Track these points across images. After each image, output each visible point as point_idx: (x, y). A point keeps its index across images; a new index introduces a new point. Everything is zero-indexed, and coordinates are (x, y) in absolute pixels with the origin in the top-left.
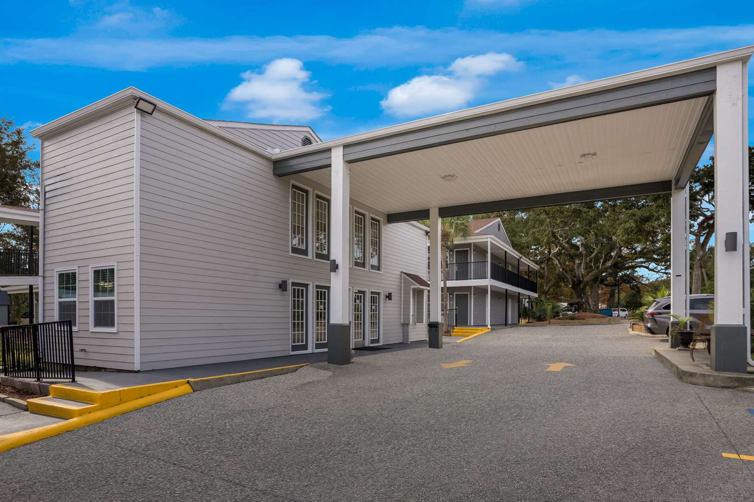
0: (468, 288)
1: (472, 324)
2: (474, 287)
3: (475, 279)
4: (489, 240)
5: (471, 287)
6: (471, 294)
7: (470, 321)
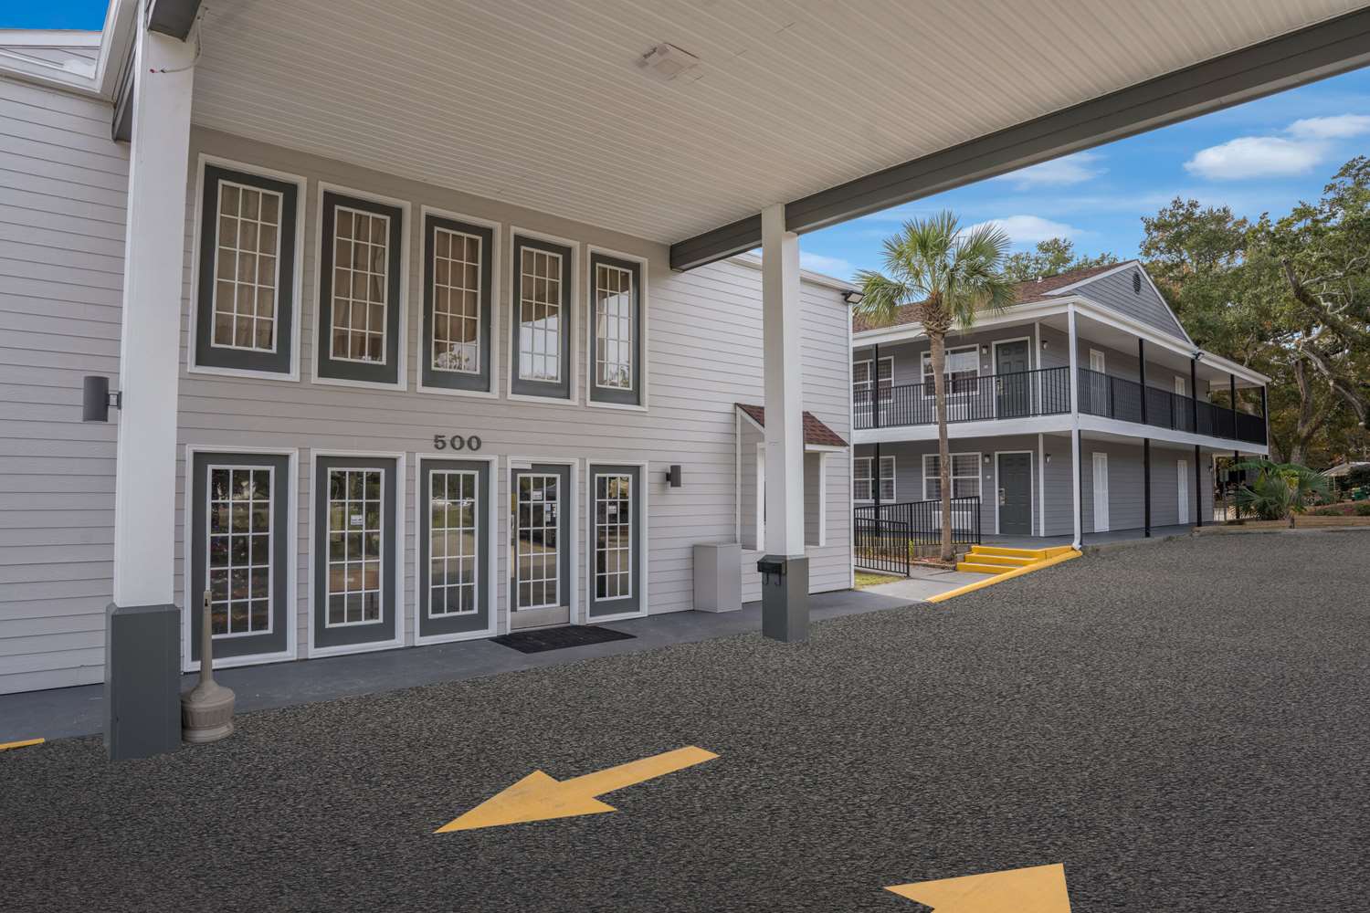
0: (1031, 440)
1: (1042, 534)
2: (1045, 435)
3: (1047, 414)
4: (1071, 309)
5: (1036, 435)
6: (1036, 455)
7: (1037, 524)
